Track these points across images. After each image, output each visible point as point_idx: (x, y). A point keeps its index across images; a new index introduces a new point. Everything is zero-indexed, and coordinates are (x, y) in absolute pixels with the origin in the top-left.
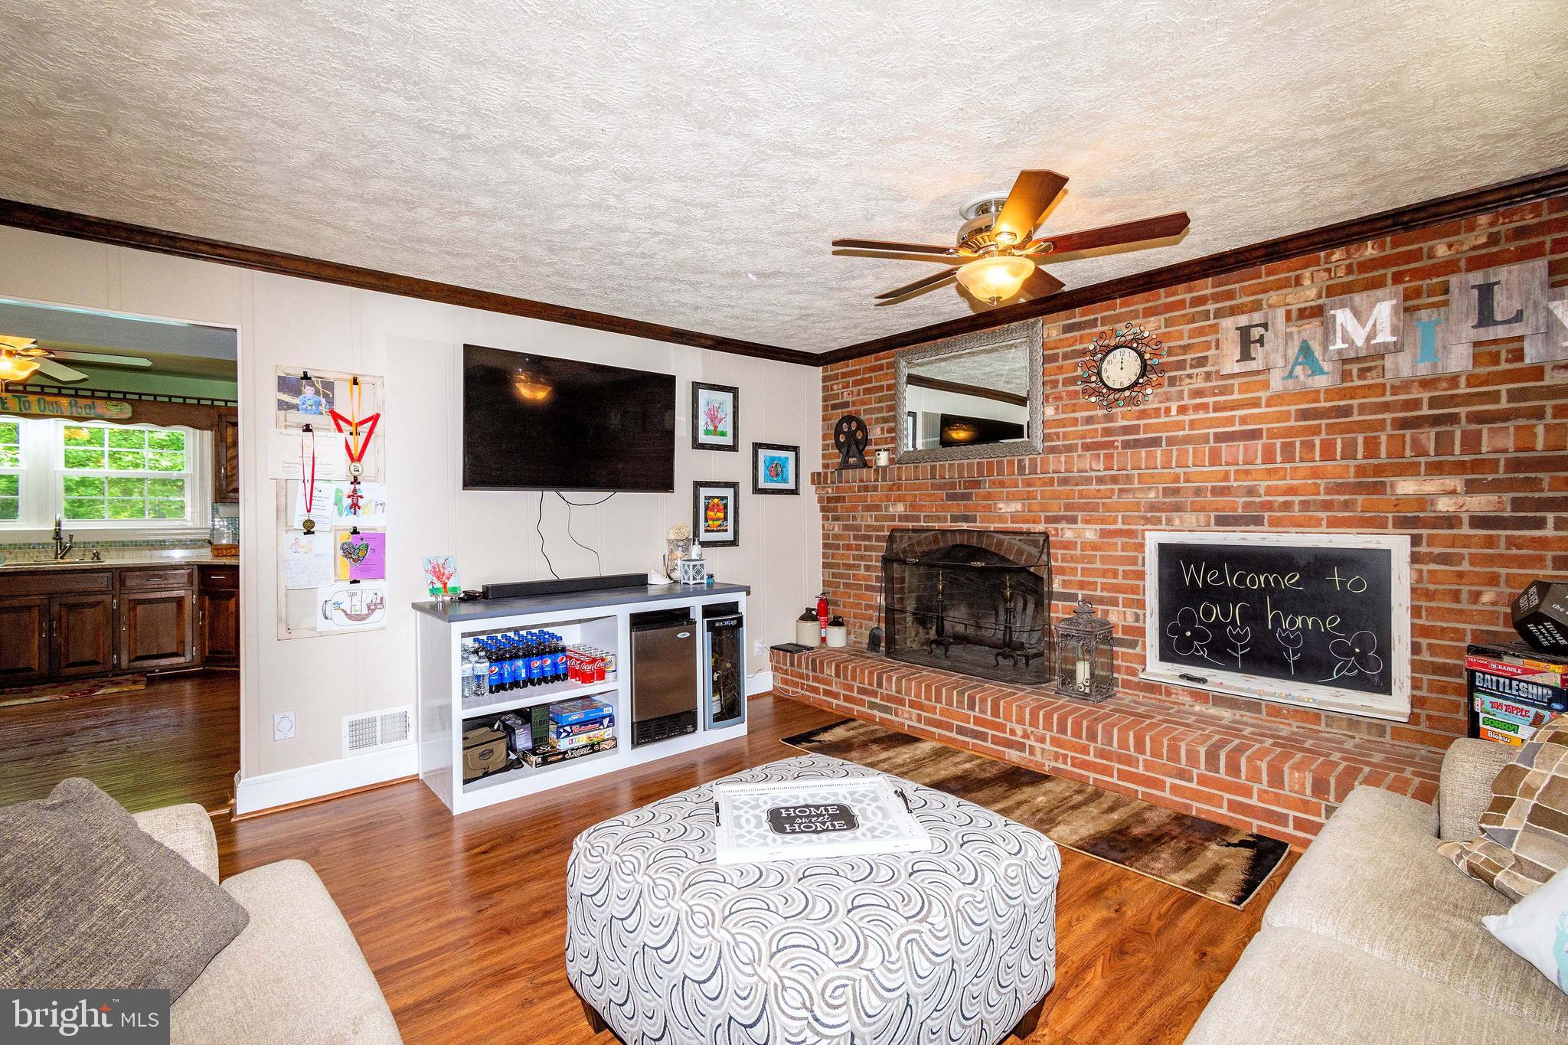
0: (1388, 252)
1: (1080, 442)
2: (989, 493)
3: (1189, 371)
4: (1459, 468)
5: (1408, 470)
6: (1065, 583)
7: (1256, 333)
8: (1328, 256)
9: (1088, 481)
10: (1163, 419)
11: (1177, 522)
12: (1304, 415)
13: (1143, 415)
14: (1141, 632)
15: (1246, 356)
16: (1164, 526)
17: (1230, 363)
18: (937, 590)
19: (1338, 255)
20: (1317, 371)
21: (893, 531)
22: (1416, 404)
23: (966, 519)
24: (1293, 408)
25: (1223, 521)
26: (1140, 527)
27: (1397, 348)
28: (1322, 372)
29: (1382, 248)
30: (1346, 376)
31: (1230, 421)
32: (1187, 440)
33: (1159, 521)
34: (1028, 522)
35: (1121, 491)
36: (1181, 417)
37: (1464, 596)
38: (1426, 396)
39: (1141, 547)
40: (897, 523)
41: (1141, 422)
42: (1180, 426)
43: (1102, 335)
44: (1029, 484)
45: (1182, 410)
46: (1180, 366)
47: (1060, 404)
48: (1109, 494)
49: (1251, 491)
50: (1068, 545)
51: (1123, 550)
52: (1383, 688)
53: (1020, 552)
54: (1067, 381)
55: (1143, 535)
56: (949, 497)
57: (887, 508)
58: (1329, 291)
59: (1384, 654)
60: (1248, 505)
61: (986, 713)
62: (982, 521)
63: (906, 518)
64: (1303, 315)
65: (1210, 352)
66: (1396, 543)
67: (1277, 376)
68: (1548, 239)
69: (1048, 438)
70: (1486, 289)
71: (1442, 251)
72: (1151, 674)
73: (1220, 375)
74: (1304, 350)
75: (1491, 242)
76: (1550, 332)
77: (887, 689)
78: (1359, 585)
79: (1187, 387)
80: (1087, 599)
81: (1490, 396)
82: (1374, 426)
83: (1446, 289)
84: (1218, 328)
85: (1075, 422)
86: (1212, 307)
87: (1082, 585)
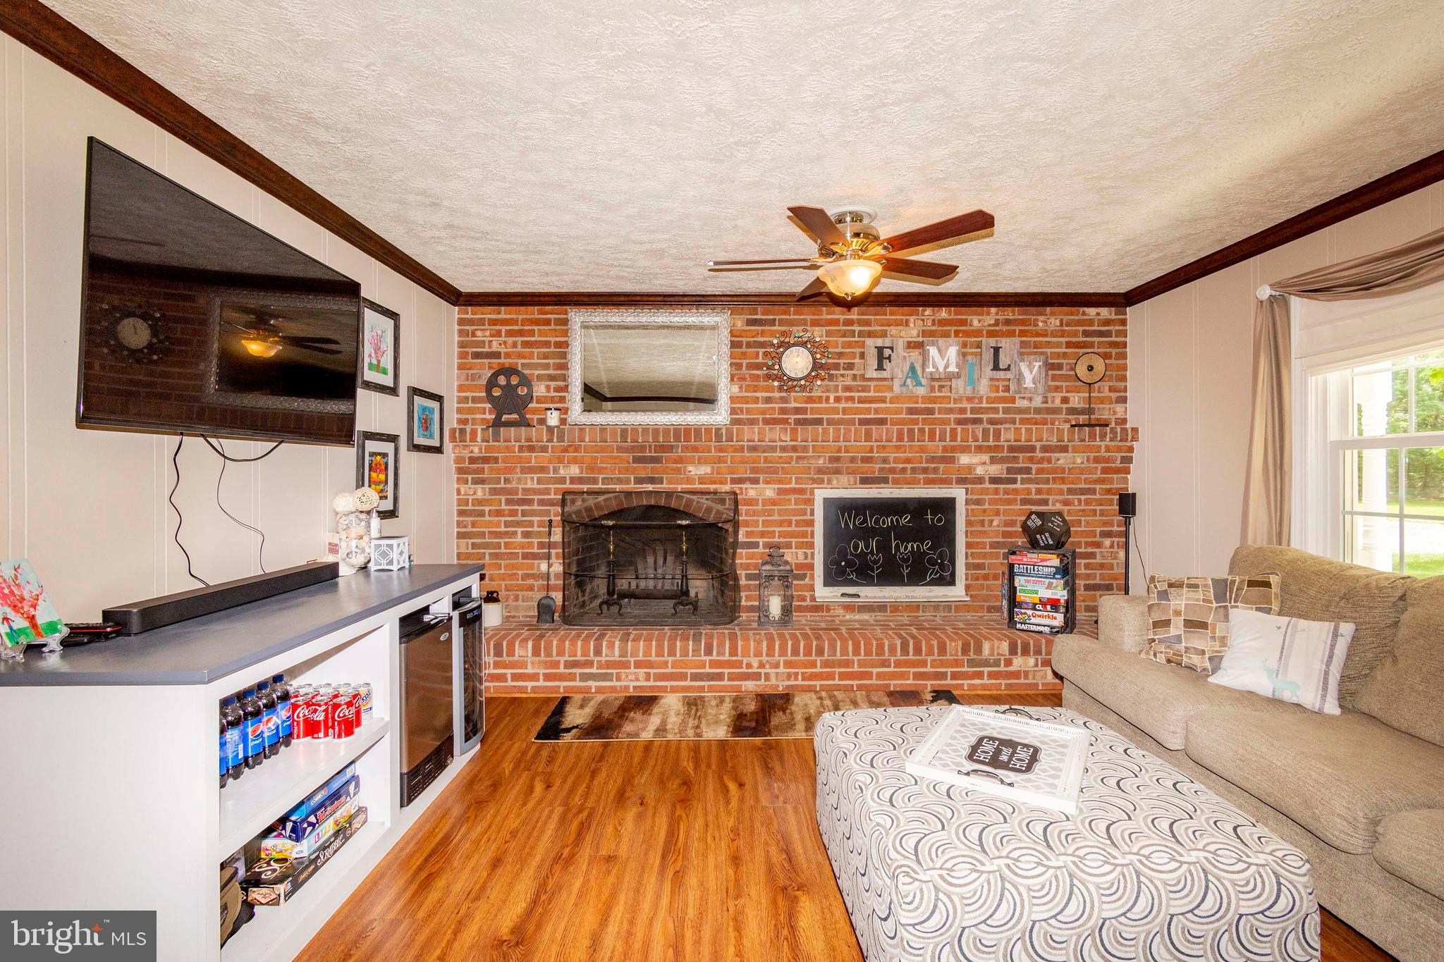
0: (952, 317)
1: (761, 417)
2: (681, 457)
3: (842, 372)
4: (989, 449)
5: (966, 450)
6: (748, 534)
7: (887, 352)
8: (924, 311)
9: (773, 449)
10: (824, 405)
11: (835, 482)
12: (911, 411)
13: (810, 400)
14: (811, 567)
15: (880, 367)
16: (825, 485)
17: (872, 373)
18: (609, 549)
19: (928, 311)
20: (919, 384)
21: (564, 495)
22: (963, 411)
23: (652, 480)
24: (905, 406)
25: (865, 481)
26: (809, 486)
27: (958, 376)
28: (921, 385)
29: (950, 313)
30: (932, 389)
31: (868, 411)
32: (841, 422)
33: (822, 481)
34: (714, 483)
35: (798, 458)
36: (836, 405)
37: (986, 523)
38: (969, 406)
39: (810, 501)
40: (568, 486)
41: (809, 406)
42: (835, 411)
43: (783, 334)
44: (721, 450)
45: (838, 399)
46: (836, 366)
47: (744, 384)
48: (788, 460)
49: (885, 461)
50: (751, 502)
51: (796, 504)
52: (952, 582)
53: (709, 510)
54: (750, 366)
55: (812, 493)
56: (636, 460)
57: (556, 470)
58: (924, 333)
59: (953, 561)
60: (881, 470)
61: (723, 654)
62: (669, 483)
63: (580, 480)
64: (911, 345)
65: (857, 361)
66: (958, 494)
67: (897, 383)
68: (1017, 328)
69: (733, 411)
70: (997, 350)
71: (976, 323)
72: (820, 597)
73: (863, 378)
74: (913, 369)
75: (997, 323)
76: (1020, 378)
77: (606, 656)
78: (940, 520)
79: (841, 383)
80: (766, 545)
81: (996, 410)
82: (946, 422)
83: (979, 346)
84: (863, 345)
85: (756, 400)
86: (857, 328)
87: (763, 534)
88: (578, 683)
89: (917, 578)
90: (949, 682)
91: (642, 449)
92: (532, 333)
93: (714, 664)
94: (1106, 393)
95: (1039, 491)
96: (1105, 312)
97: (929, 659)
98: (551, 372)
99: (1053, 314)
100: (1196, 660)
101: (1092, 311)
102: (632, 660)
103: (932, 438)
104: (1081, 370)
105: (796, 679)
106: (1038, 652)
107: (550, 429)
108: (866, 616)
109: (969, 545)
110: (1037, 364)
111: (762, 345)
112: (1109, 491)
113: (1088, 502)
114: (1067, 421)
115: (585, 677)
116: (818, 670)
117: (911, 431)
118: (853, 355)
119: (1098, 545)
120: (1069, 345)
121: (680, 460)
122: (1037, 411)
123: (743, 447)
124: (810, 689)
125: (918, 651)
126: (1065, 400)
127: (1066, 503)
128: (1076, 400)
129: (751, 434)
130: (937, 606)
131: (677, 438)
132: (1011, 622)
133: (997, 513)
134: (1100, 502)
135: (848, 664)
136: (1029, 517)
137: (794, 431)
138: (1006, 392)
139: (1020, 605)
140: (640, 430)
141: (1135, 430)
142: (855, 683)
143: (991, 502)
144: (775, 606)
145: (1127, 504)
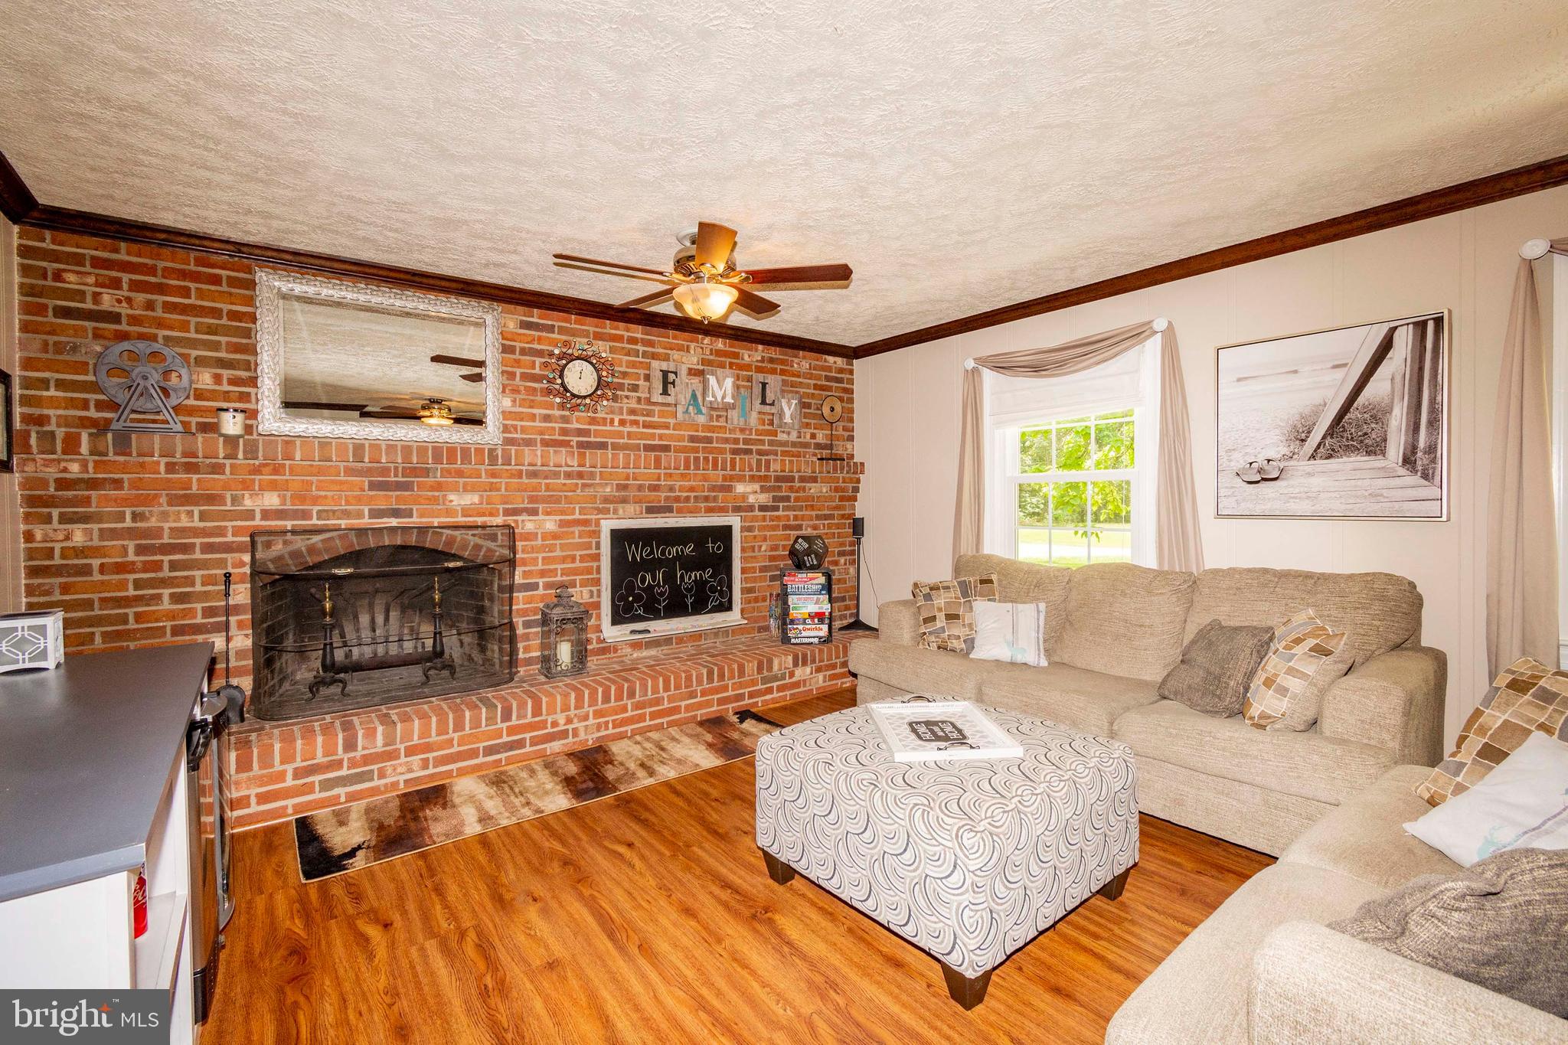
0: (727, 349)
1: (539, 438)
2: (439, 484)
3: (626, 393)
4: (761, 479)
5: (741, 479)
6: (526, 574)
7: (672, 377)
8: (703, 339)
9: (556, 475)
10: (608, 428)
11: (621, 512)
12: (692, 439)
13: (593, 421)
14: (597, 606)
15: (665, 392)
16: (611, 516)
17: (657, 397)
18: (323, 608)
19: (707, 340)
20: (699, 412)
21: (252, 536)
22: (736, 441)
23: (396, 513)
24: (686, 433)
25: (650, 510)
26: (594, 517)
27: (733, 407)
28: (701, 413)
29: (725, 344)
30: (711, 418)
31: (653, 436)
32: (626, 447)
33: (607, 511)
34: (483, 515)
35: (584, 486)
36: (621, 428)
37: (756, 549)
38: (741, 437)
39: (596, 533)
40: (258, 522)
41: (592, 427)
42: (620, 435)
43: (566, 344)
44: (493, 475)
45: (622, 423)
46: (621, 387)
47: (518, 397)
48: (573, 488)
49: (671, 489)
50: (530, 536)
51: (580, 537)
52: (729, 608)
53: (478, 547)
54: (524, 376)
55: (598, 524)
56: (373, 486)
57: (235, 500)
58: (704, 362)
59: (730, 587)
60: (667, 498)
61: (525, 716)
62: (421, 516)
63: (280, 514)
64: (692, 372)
65: (641, 383)
66: (735, 521)
67: (680, 409)
68: (779, 367)
69: (506, 429)
70: (764, 385)
71: (746, 357)
72: (610, 638)
73: (648, 401)
74: (694, 396)
75: (763, 361)
76: (781, 414)
77: (364, 748)
78: (719, 548)
79: (626, 405)
80: (547, 586)
81: (762, 442)
82: (722, 451)
83: (749, 379)
84: (648, 367)
85: (533, 418)
86: (641, 348)
87: (543, 573)
88: (317, 795)
89: (700, 607)
90: (747, 701)
91: (385, 471)
92: (186, 292)
93: (512, 731)
94: (841, 432)
95: (796, 518)
96: (840, 362)
97: (730, 682)
98: (223, 355)
99: (804, 357)
100: (955, 644)
101: (831, 359)
102: (402, 747)
103: (715, 467)
104: (826, 411)
105: (607, 728)
106: (813, 661)
107: (231, 441)
108: (653, 652)
109: (744, 571)
110: (794, 402)
111: (540, 353)
112: (843, 516)
113: (830, 526)
114: (815, 455)
115: (327, 785)
116: (629, 714)
117: (697, 459)
118: (637, 376)
119: (836, 563)
120: (816, 387)
121: (439, 487)
122: (794, 444)
123: (521, 471)
124: (621, 737)
125: (721, 677)
126: (813, 436)
127: (815, 528)
128: (821, 437)
129: (533, 456)
130: (717, 632)
131: (438, 459)
132: (786, 640)
133: (765, 539)
134: (838, 526)
135: (658, 701)
136: (796, 541)
137: (582, 456)
138: (772, 423)
139: (792, 622)
140: (384, 447)
141: (862, 464)
142: (665, 720)
143: (761, 528)
144: (564, 652)
145: (858, 526)
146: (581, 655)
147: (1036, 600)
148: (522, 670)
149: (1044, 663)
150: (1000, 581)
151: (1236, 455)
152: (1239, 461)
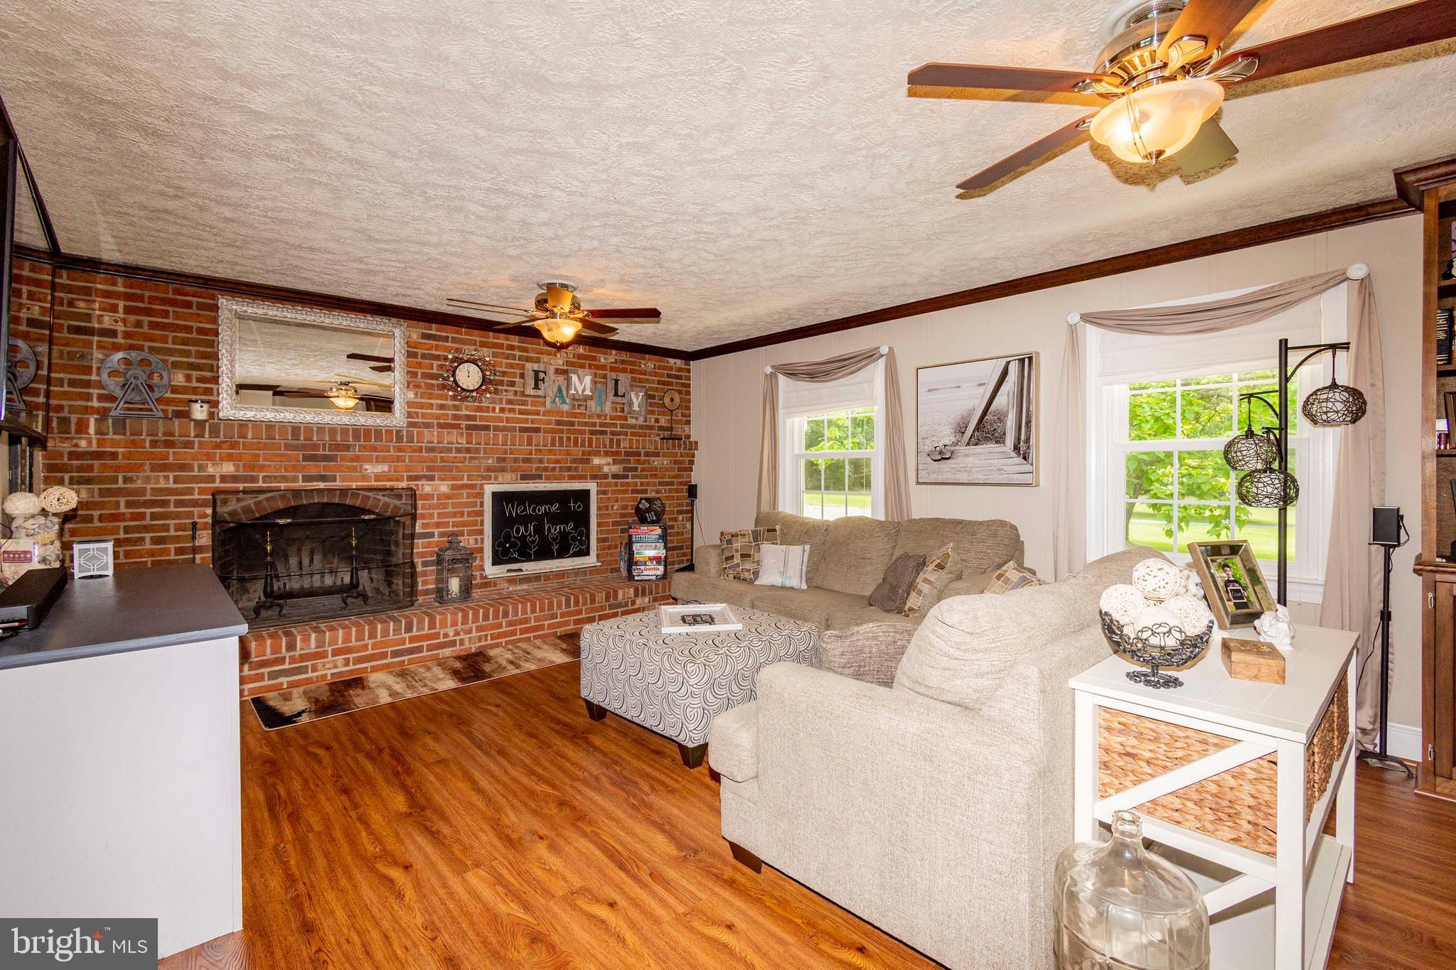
0: (587, 353)
1: (435, 422)
2: (357, 456)
3: (506, 388)
4: (613, 454)
5: (597, 454)
6: (424, 525)
7: (541, 375)
9: (449, 450)
10: (491, 414)
11: (500, 479)
12: (558, 423)
13: (479, 409)
14: (481, 550)
15: (536, 387)
16: (493, 481)
17: (530, 391)
18: (266, 550)
20: (564, 402)
21: (213, 494)
22: (594, 424)
23: (323, 478)
24: (554, 418)
25: (524, 477)
26: (479, 482)
27: (591, 398)
28: (566, 403)
29: (585, 350)
30: (574, 407)
31: (526, 421)
32: (504, 429)
33: (490, 478)
34: (391, 480)
35: (470, 458)
36: (501, 415)
37: (610, 508)
38: (598, 421)
39: (481, 495)
40: (217, 484)
41: (478, 414)
42: (501, 420)
43: (456, 350)
44: (400, 450)
45: (502, 410)
46: (501, 383)
47: (419, 391)
48: (462, 460)
49: (541, 461)
50: (428, 497)
51: (468, 497)
52: (587, 554)
53: (386, 505)
54: (425, 376)
55: (482, 487)
56: (306, 458)
57: (201, 468)
58: (568, 363)
59: (588, 537)
60: (538, 468)
61: (423, 629)
62: (343, 481)
63: (235, 479)
64: (558, 372)
65: (517, 379)
66: (592, 486)
67: (548, 400)
68: (629, 367)
69: (410, 415)
70: (616, 381)
71: (602, 360)
72: (491, 575)
73: (523, 394)
74: (560, 390)
75: (616, 362)
76: (631, 403)
77: (301, 649)
78: (579, 507)
79: (505, 397)
80: (442, 535)
81: (615, 425)
82: (582, 432)
83: (605, 377)
84: (523, 367)
85: (431, 407)
86: (518, 353)
87: (438, 525)
88: (266, 683)
89: (563, 552)
91: (316, 447)
92: (165, 314)
93: (412, 640)
94: (680, 417)
95: (642, 484)
96: (679, 363)
97: (584, 608)
98: (192, 360)
99: (650, 360)
100: (746, 575)
101: (672, 361)
102: (330, 649)
103: (576, 444)
104: (667, 401)
105: (486, 640)
106: (651, 593)
107: (200, 424)
108: (525, 587)
109: (599, 525)
110: (641, 394)
111: (437, 358)
112: (681, 483)
113: (670, 491)
114: (658, 435)
115: (273, 675)
116: (504, 629)
117: (561, 438)
118: (514, 375)
119: (675, 520)
120: (659, 382)
121: (357, 459)
122: (641, 427)
123: (421, 448)
124: (497, 645)
125: (577, 603)
126: (657, 421)
127: (658, 492)
128: (663, 421)
129: (431, 436)
130: (577, 572)
131: (356, 438)
132: (631, 577)
133: (617, 501)
134: (677, 491)
135: (526, 621)
136: (640, 502)
137: (469, 436)
138: (623, 411)
139: (636, 564)
140: (315, 429)
141: (696, 443)
142: (532, 635)
143: (614, 492)
144: (454, 584)
145: (692, 491)
146: (466, 589)
147: (804, 543)
148: (421, 599)
149: (804, 586)
150: (782, 530)
151: (928, 442)
152: (928, 446)
